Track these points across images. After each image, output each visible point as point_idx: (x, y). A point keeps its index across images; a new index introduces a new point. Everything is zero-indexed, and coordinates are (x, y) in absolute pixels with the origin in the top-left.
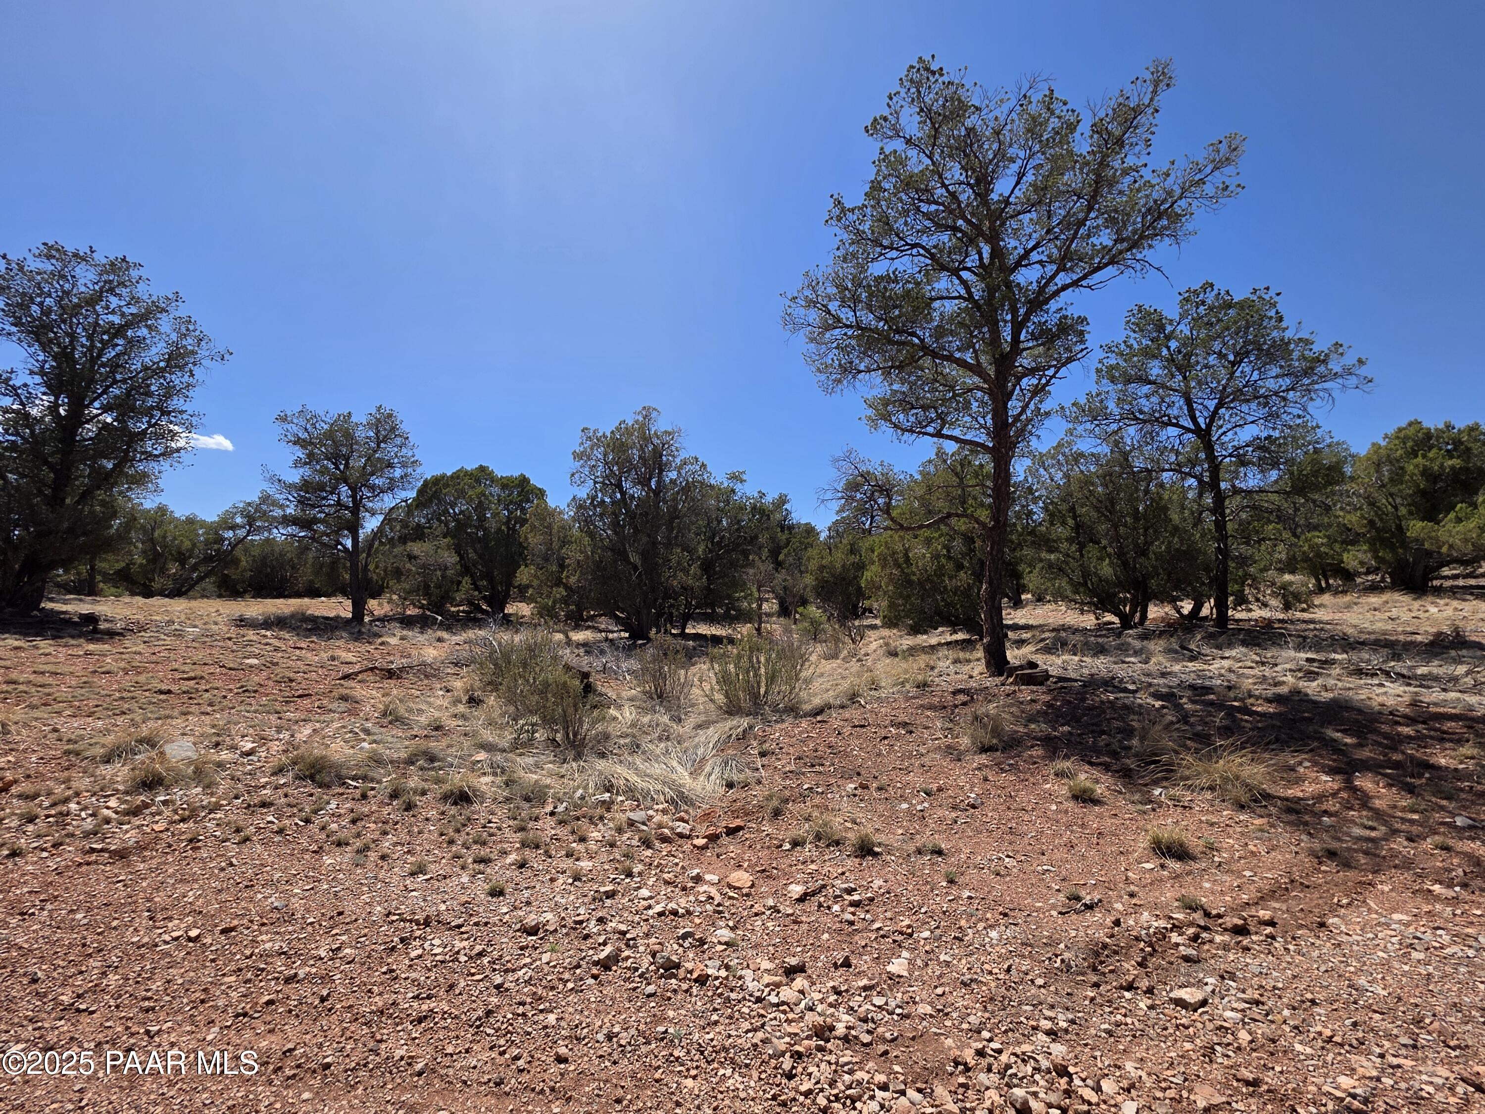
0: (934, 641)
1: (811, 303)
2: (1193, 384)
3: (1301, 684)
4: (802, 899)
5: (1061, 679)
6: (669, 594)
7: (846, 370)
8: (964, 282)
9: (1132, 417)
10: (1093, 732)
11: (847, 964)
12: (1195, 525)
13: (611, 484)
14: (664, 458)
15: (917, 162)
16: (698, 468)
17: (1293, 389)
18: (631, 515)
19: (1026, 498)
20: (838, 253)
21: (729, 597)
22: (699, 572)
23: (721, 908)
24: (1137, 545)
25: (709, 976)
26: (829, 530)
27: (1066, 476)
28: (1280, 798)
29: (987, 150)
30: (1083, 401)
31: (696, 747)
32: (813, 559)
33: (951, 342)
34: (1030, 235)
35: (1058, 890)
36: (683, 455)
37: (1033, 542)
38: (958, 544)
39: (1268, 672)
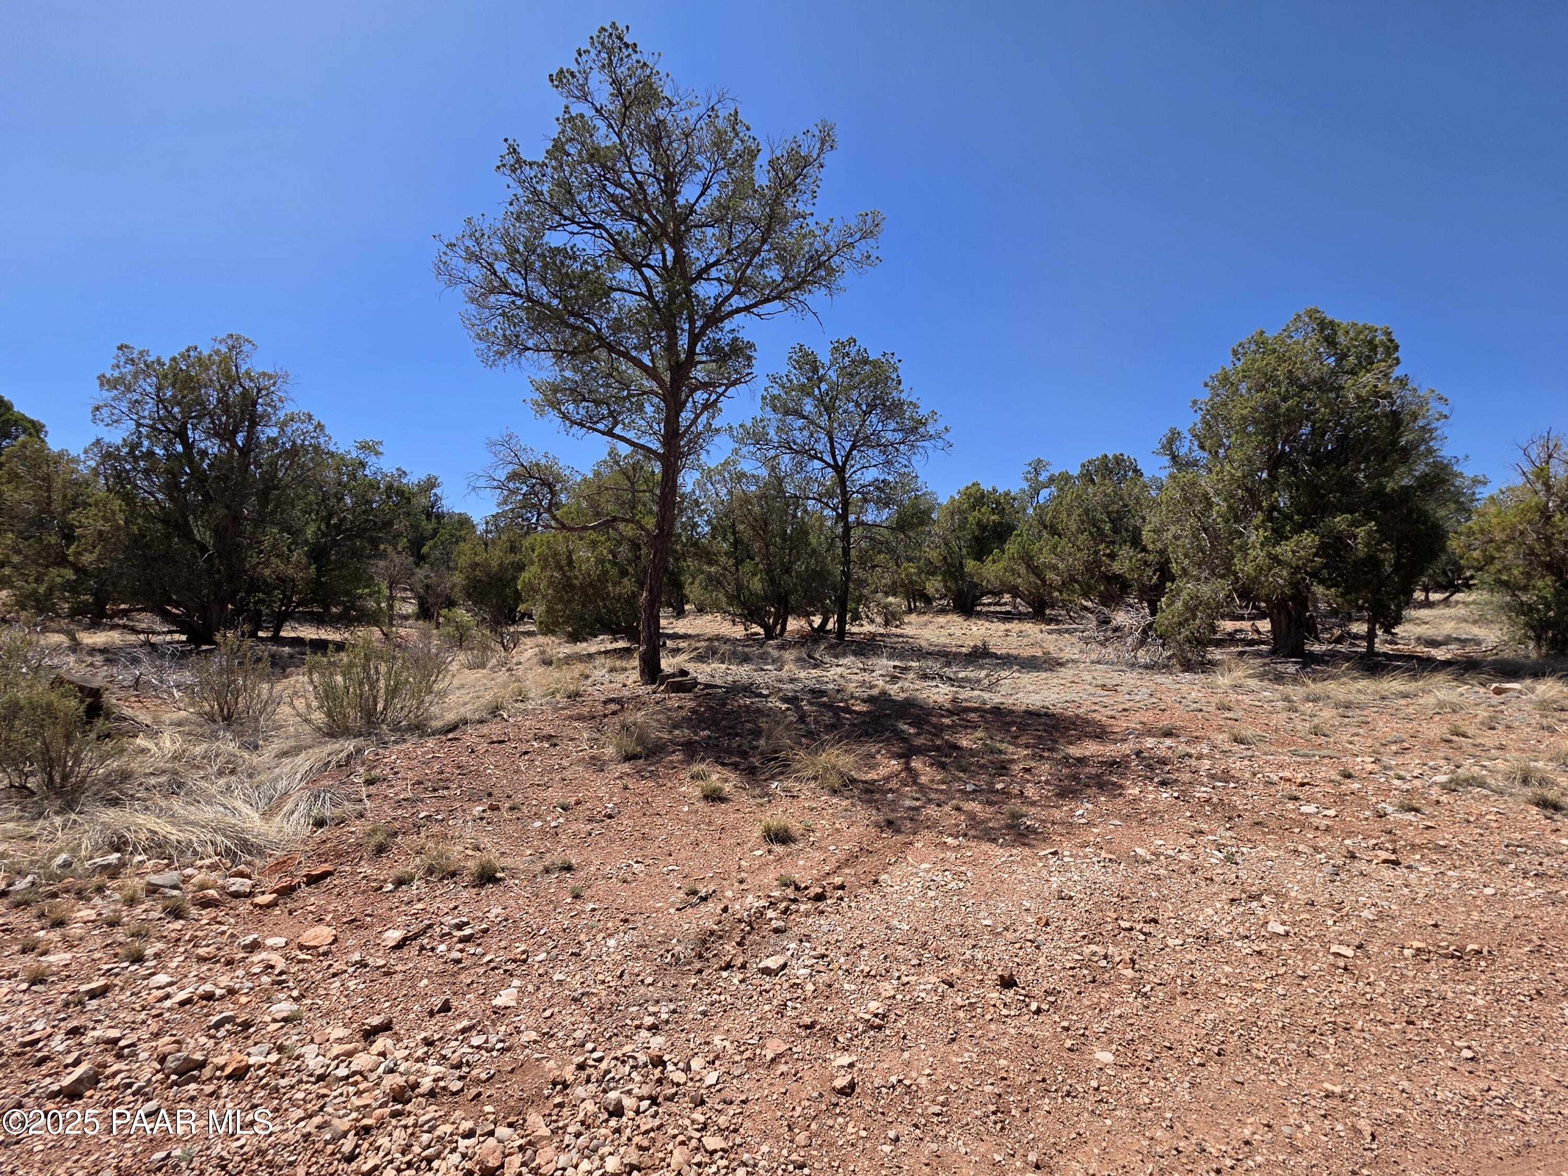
0: (593, 649)
1: (473, 257)
2: (835, 425)
3: (888, 687)
4: (399, 946)
5: (707, 686)
6: (256, 584)
7: (511, 342)
8: (645, 279)
9: (788, 445)
10: (729, 734)
11: (446, 1007)
12: (828, 550)
13: (168, 430)
14: (260, 409)
15: (604, 137)
16: (311, 428)
17: (903, 443)
18: (199, 477)
19: (692, 511)
20: (511, 209)
21: (348, 593)
22: (304, 560)
23: (284, 977)
24: (783, 564)
25: (250, 1066)
26: (487, 523)
27: (730, 493)
28: (862, 781)
29: (676, 149)
30: (748, 424)
31: (276, 779)
32: (464, 554)
33: (628, 338)
34: (712, 250)
35: (679, 888)
36: (289, 408)
37: (695, 554)
38: (624, 550)
39: (867, 677)
